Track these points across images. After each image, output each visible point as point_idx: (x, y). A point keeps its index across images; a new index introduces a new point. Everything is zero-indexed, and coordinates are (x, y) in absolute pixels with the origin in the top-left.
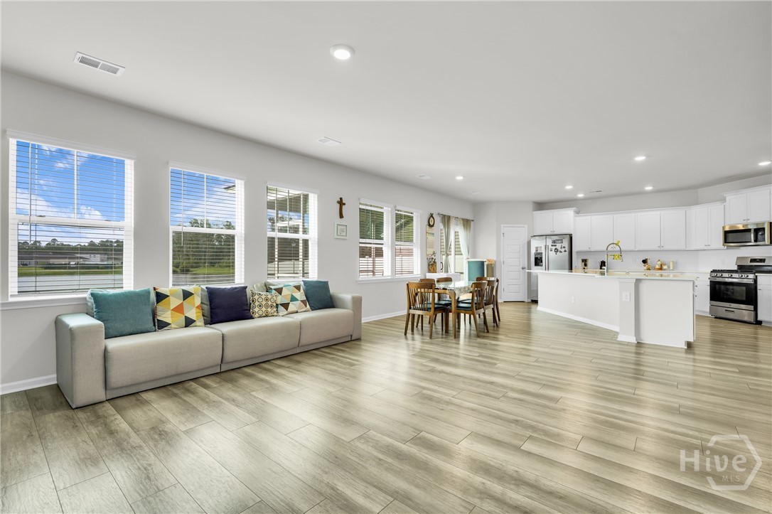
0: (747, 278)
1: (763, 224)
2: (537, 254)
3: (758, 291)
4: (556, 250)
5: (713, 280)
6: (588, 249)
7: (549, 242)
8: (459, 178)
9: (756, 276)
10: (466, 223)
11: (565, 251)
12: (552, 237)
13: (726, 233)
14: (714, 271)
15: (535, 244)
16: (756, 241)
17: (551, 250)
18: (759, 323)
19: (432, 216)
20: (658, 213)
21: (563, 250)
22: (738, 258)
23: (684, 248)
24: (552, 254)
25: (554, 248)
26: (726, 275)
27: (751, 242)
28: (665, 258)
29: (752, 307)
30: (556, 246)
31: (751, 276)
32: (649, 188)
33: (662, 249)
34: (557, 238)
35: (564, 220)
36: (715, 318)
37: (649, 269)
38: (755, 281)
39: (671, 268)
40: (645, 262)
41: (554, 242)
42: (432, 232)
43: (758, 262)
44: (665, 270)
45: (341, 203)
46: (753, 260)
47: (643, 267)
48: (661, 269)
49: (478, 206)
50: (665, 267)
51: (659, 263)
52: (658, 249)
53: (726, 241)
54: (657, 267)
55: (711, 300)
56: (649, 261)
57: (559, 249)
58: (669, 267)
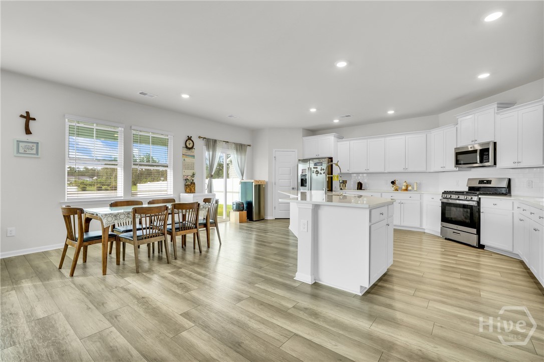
0: (471, 200)
1: (488, 143)
2: (302, 175)
3: (482, 215)
4: (317, 172)
5: (445, 201)
6: (347, 172)
7: (312, 165)
8: (185, 96)
9: (480, 199)
10: (240, 148)
11: (324, 173)
12: (314, 160)
13: (457, 154)
14: (445, 193)
15: (301, 167)
16: (481, 161)
17: (313, 172)
18: (482, 247)
19: (189, 138)
20: (403, 137)
21: (322, 172)
22: (469, 180)
23: (423, 169)
24: (314, 175)
25: (315, 170)
26: (454, 196)
27: (477, 163)
28: (410, 179)
29: (474, 231)
30: (317, 168)
31: (475, 198)
32: (391, 112)
33: (406, 171)
34: (318, 161)
35: (327, 145)
36: (446, 239)
37: (397, 190)
38: (479, 203)
39: (415, 189)
40: (393, 183)
41: (315, 164)
42: (192, 154)
43: (485, 183)
44: (410, 190)
45: (28, 118)
46: (481, 182)
47: (391, 188)
48: (406, 190)
49: (254, 132)
50: (410, 188)
51: (405, 184)
52: (403, 171)
53: (457, 163)
54: (404, 188)
55: (442, 221)
56: (397, 182)
57: (320, 171)
58: (413, 188)
